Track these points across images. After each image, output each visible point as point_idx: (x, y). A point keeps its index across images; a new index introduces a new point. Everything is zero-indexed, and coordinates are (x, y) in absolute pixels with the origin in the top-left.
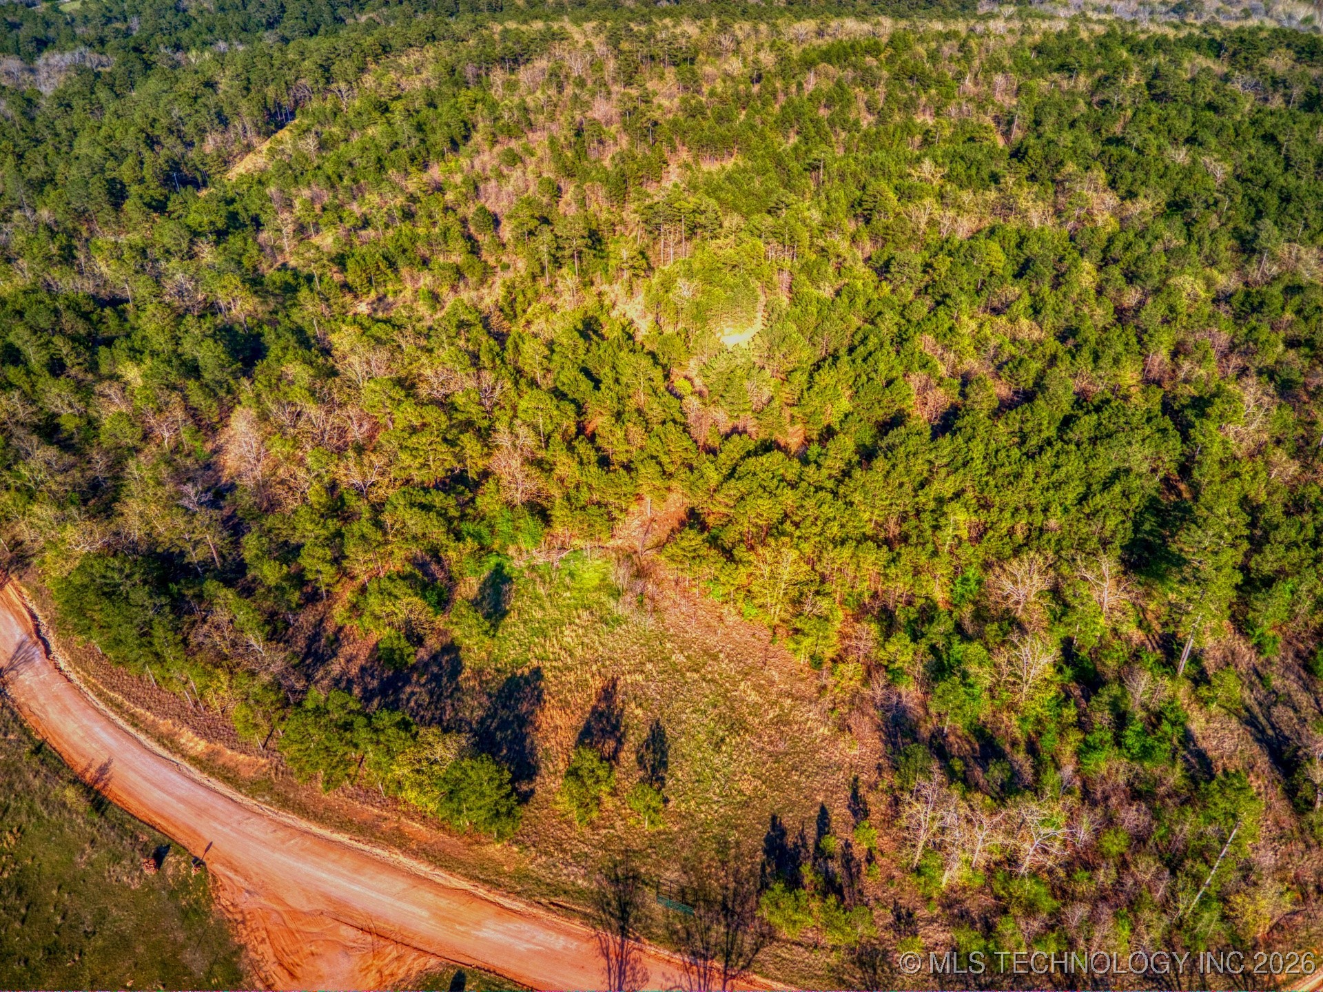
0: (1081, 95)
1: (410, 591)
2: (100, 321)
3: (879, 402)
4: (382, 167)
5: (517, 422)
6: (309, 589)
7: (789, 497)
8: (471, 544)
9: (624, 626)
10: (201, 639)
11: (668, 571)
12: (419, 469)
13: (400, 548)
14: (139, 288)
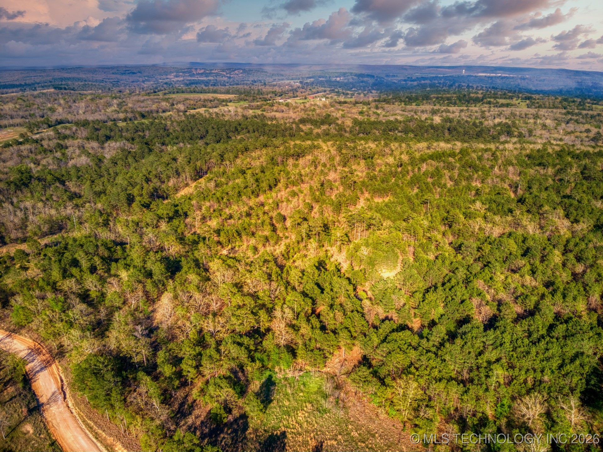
0: (550, 176)
1: (228, 385)
2: (115, 251)
3: (458, 310)
4: (240, 195)
5: (285, 306)
6: (183, 380)
7: (413, 355)
8: (258, 364)
9: (328, 414)
10: (132, 399)
11: (351, 387)
12: (239, 325)
13: (226, 363)
14: (133, 239)
